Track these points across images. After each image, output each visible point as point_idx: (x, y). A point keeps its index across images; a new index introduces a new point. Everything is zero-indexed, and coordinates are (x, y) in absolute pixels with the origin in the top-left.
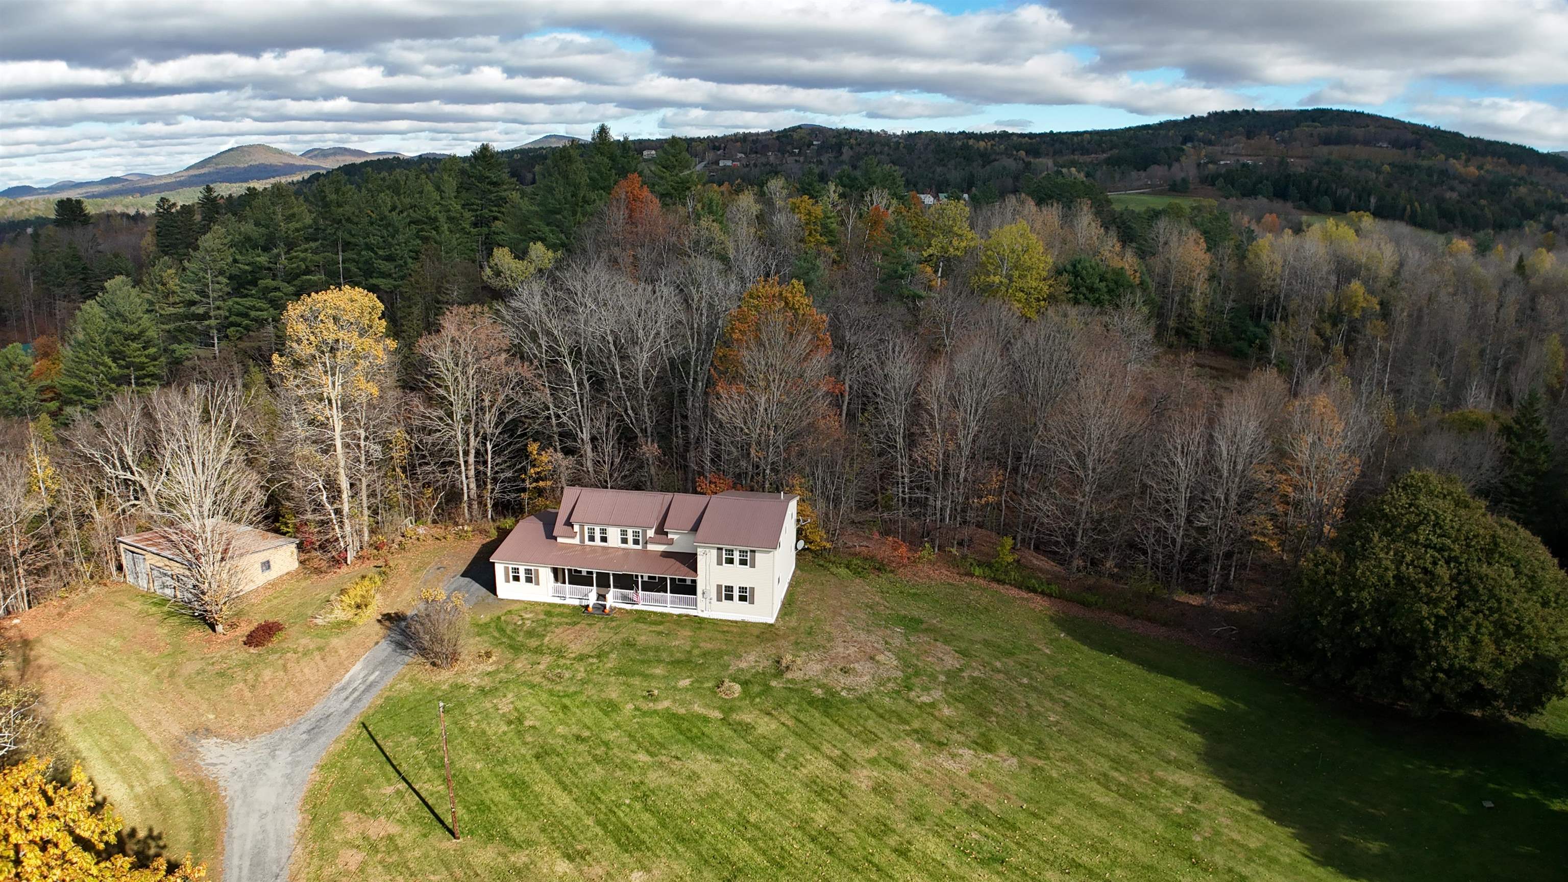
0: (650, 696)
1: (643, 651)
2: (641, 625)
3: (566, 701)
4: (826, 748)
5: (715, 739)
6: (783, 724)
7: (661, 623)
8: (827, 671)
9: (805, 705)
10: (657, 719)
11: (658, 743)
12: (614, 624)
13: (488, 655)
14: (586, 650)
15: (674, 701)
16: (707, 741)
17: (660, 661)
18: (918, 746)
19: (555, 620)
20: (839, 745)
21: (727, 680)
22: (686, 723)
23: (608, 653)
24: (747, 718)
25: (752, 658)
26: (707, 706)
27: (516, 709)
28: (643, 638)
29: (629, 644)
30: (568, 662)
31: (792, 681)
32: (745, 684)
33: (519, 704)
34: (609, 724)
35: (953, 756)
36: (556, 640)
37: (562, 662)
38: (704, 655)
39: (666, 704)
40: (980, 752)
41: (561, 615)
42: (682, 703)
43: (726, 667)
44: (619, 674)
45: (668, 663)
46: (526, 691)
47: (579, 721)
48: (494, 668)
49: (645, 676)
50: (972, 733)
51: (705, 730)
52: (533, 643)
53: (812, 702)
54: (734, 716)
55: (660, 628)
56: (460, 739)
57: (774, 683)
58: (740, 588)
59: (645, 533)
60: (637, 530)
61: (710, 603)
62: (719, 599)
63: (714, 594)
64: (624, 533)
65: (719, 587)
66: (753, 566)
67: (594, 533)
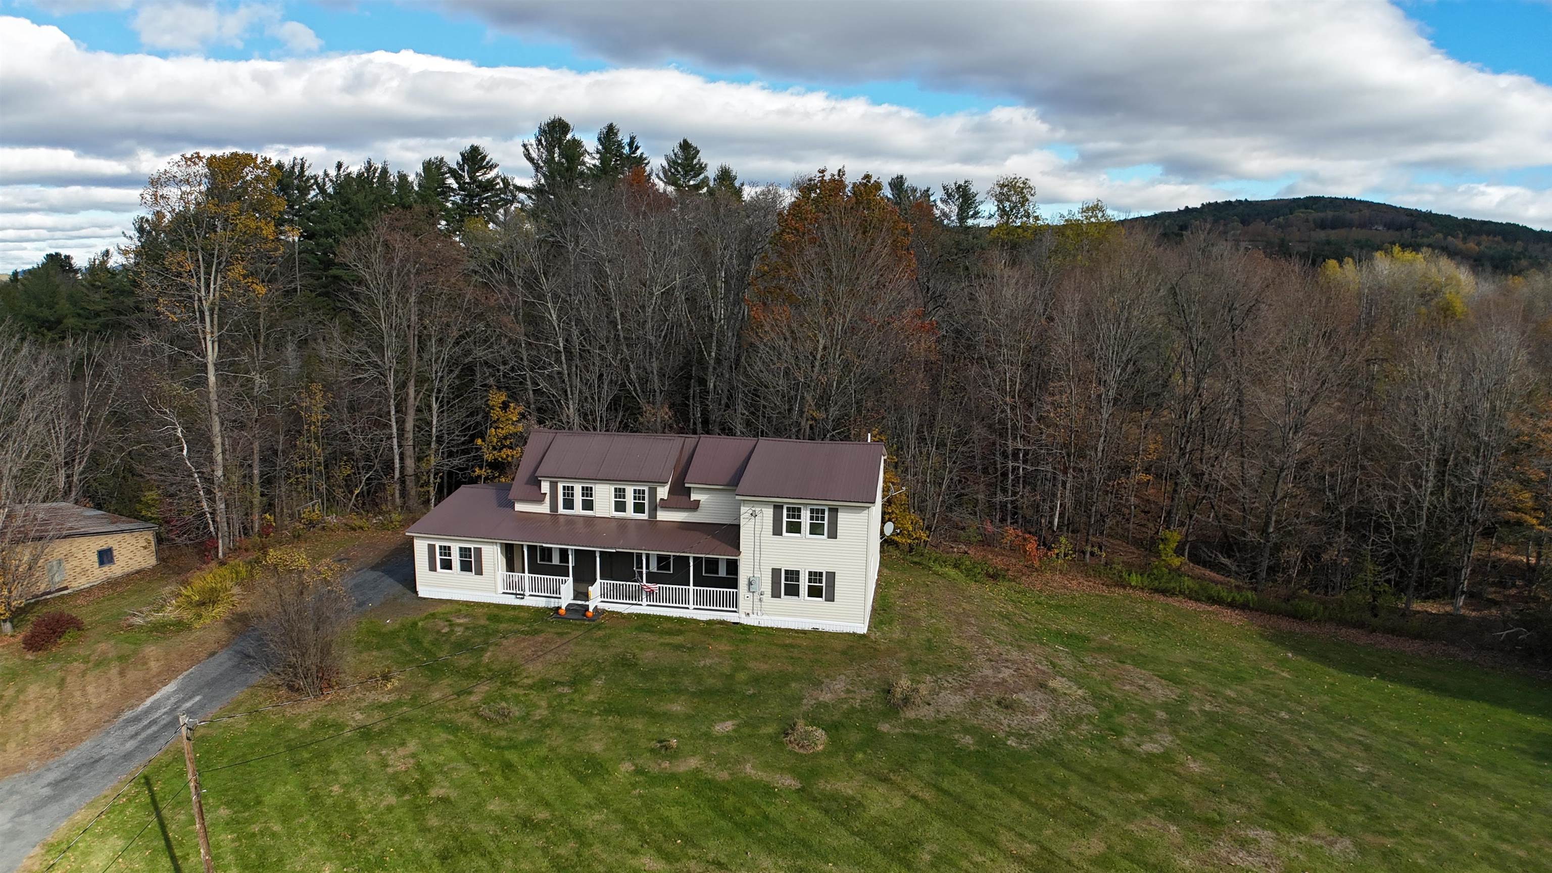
0: (663, 750)
1: (650, 674)
2: (648, 636)
3: (512, 756)
4: (1005, 838)
5: (790, 827)
6: (914, 797)
7: (679, 632)
8: (974, 706)
9: (948, 765)
10: (676, 791)
11: (681, 835)
12: (601, 633)
13: (386, 677)
14: (554, 673)
15: (708, 758)
16: (777, 832)
17: (679, 692)
18: (1173, 828)
19: (502, 626)
20: (1030, 834)
21: (801, 723)
22: (732, 799)
23: (589, 678)
24: (847, 787)
25: (839, 685)
26: (767, 766)
27: (419, 767)
28: (650, 654)
29: (626, 663)
30: (521, 692)
31: (917, 723)
32: (832, 728)
33: (425, 758)
34: (586, 796)
35: (1243, 843)
36: (503, 658)
37: (510, 691)
38: (756, 680)
39: (693, 763)
40: (1285, 833)
41: (515, 620)
42: (723, 761)
43: (796, 700)
44: (608, 711)
45: (693, 694)
46: (440, 737)
47: (531, 791)
48: (394, 697)
49: (653, 716)
50: (1253, 799)
51: (771, 811)
52: (464, 661)
53: (959, 757)
54: (821, 784)
55: (678, 640)
56: (306, 817)
57: (884, 727)
58: (810, 573)
59: (653, 492)
60: (641, 488)
61: (760, 600)
62: (776, 594)
63: (766, 586)
64: (620, 493)
65: (776, 572)
66: (833, 535)
67: (573, 495)
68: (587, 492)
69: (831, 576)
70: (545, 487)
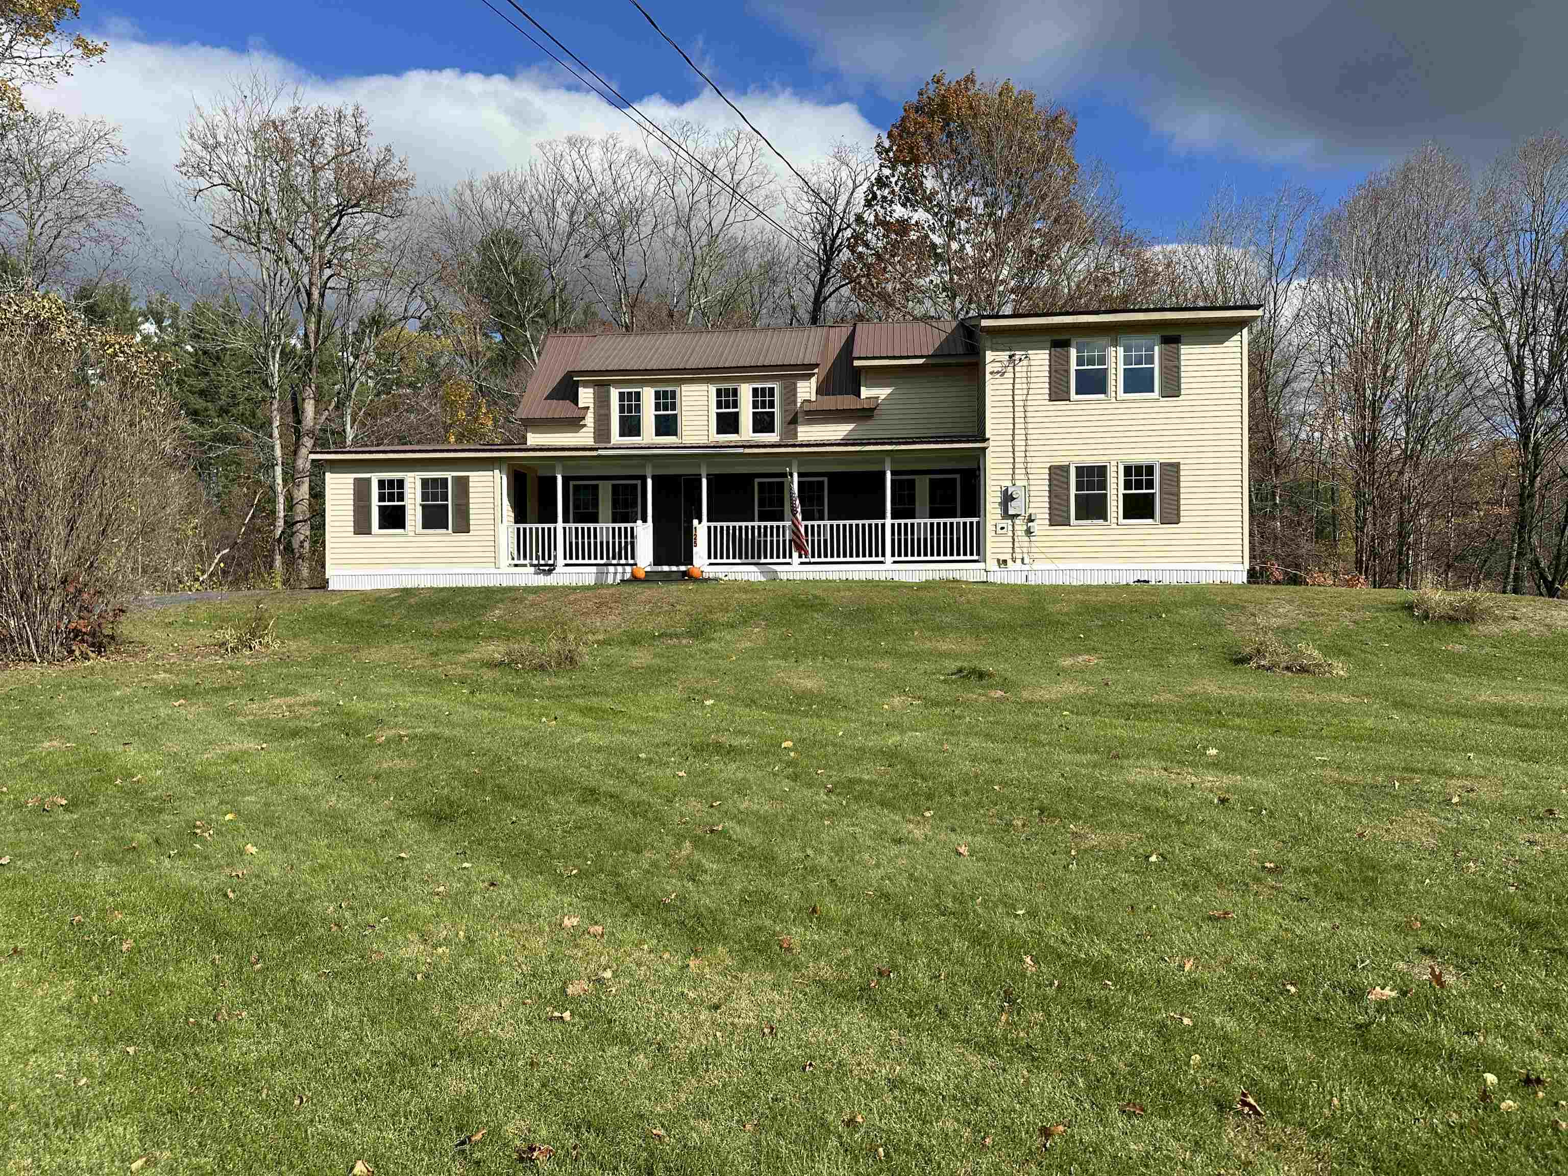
0: (974, 680)
58: (1128, 470)
59: (790, 393)
60: (768, 385)
61: (1029, 532)
62: (1058, 518)
63: (1040, 506)
64: (727, 398)
65: (1057, 474)
66: (1172, 389)
67: (638, 407)
68: (666, 401)
69: (1172, 470)
70: (586, 396)
